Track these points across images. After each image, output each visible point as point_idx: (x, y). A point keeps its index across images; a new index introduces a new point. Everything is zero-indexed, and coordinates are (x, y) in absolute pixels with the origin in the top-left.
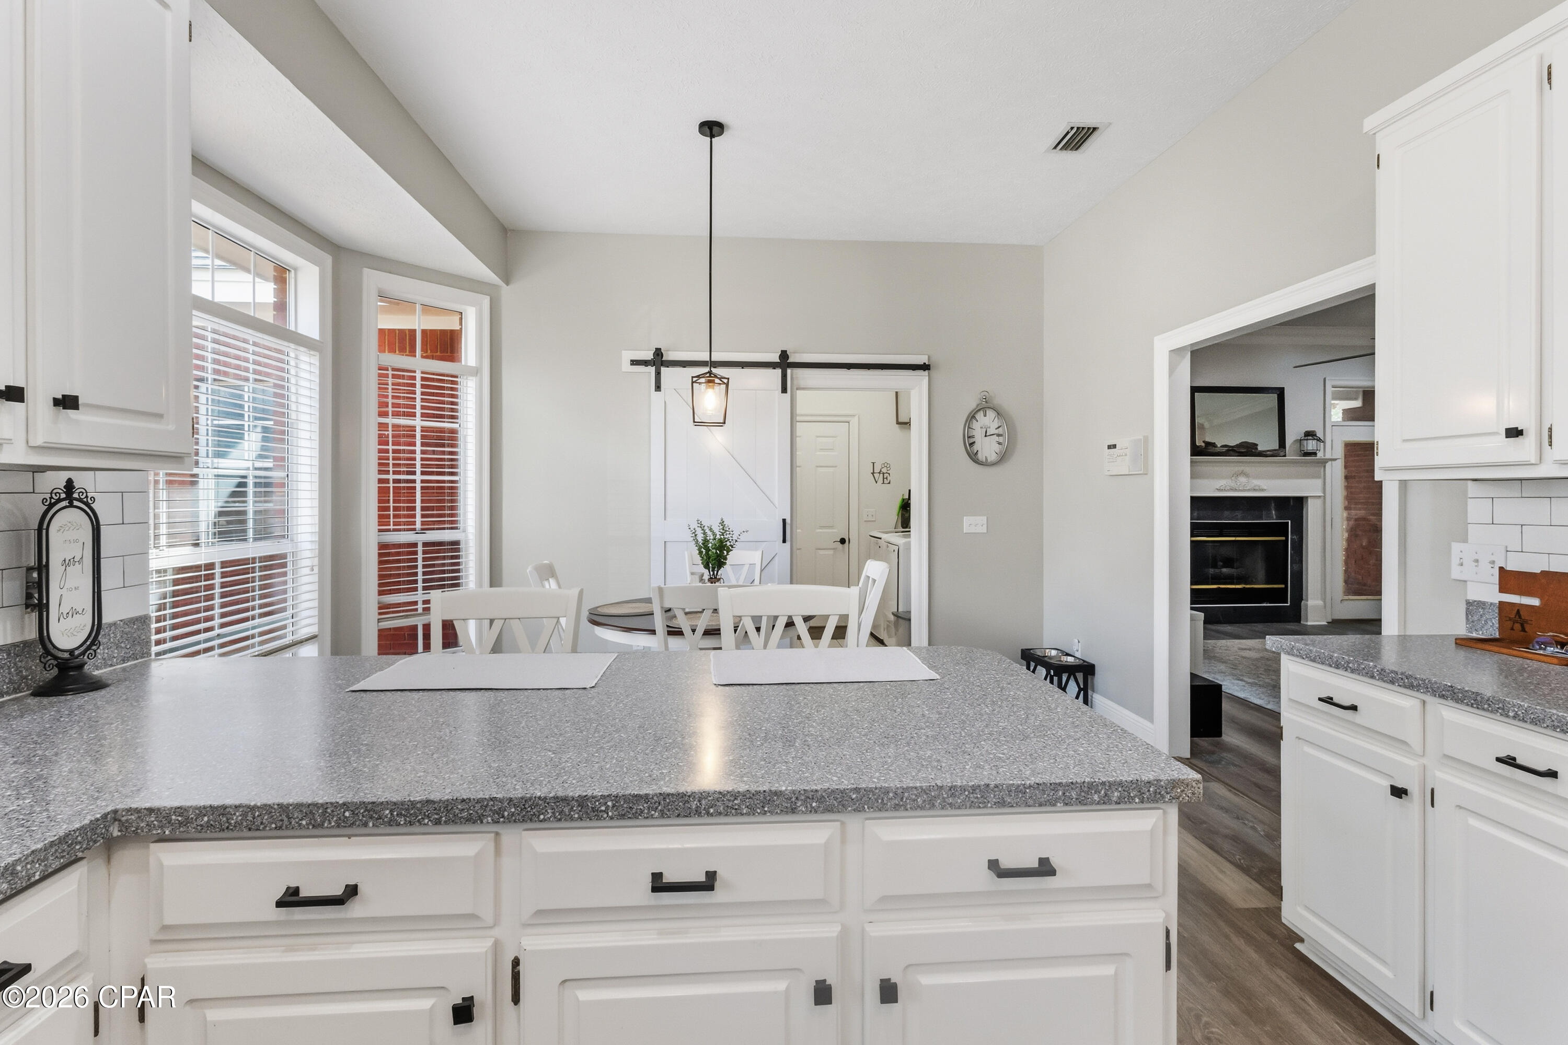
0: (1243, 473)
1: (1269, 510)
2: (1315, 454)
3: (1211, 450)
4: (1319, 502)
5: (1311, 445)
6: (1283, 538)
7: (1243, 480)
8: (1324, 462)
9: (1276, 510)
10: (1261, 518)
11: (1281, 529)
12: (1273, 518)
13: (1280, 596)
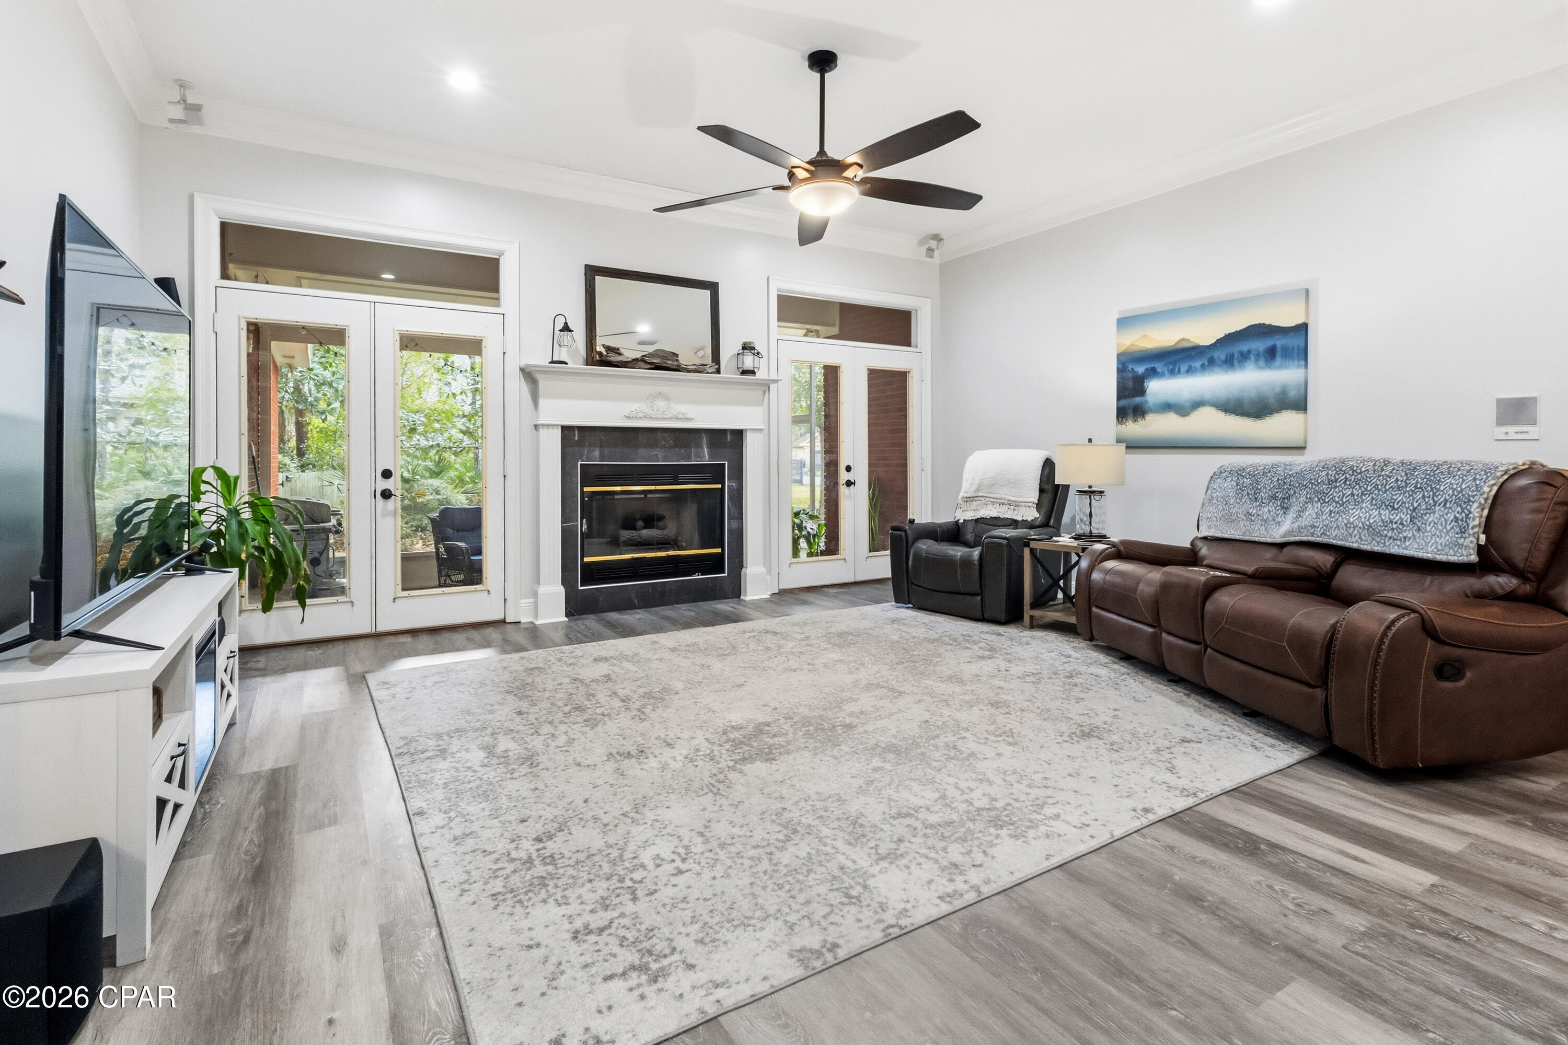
0: (661, 395)
1: (699, 446)
2: (752, 372)
3: (614, 358)
4: (759, 436)
5: (749, 361)
6: (719, 486)
7: (661, 404)
8: (766, 386)
9: (708, 448)
10: (689, 459)
11: (716, 474)
12: (705, 457)
13: (715, 563)
